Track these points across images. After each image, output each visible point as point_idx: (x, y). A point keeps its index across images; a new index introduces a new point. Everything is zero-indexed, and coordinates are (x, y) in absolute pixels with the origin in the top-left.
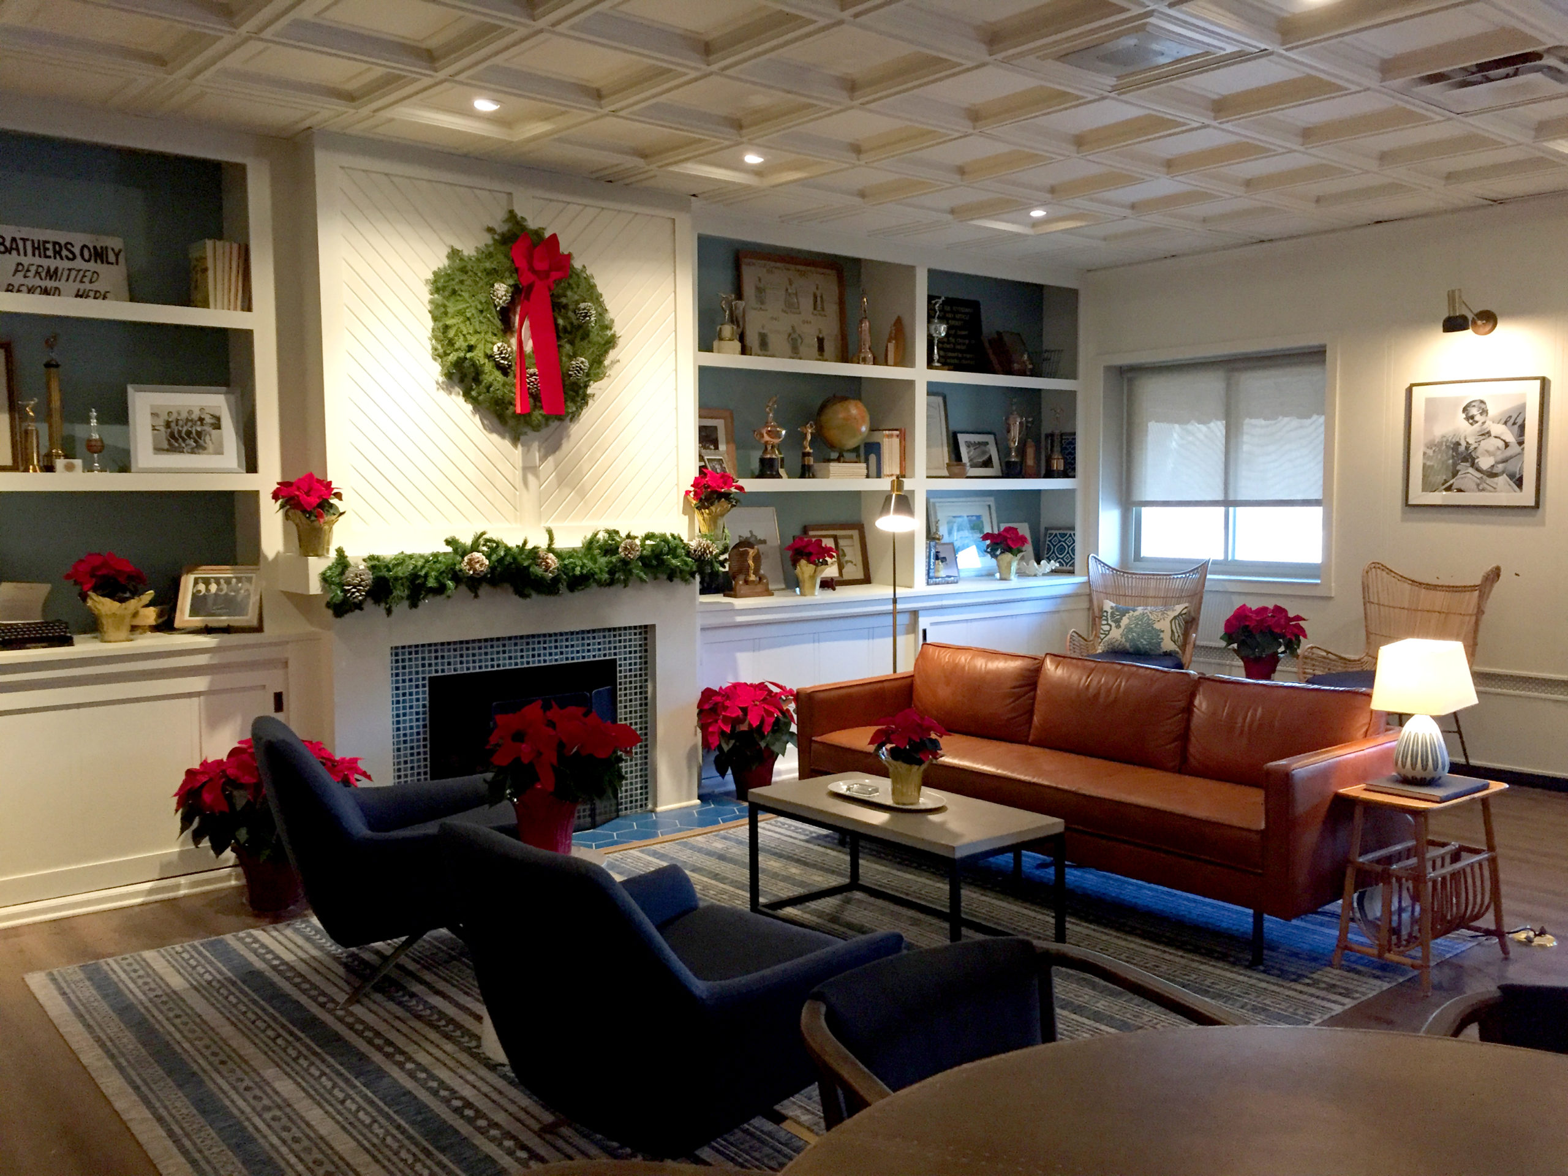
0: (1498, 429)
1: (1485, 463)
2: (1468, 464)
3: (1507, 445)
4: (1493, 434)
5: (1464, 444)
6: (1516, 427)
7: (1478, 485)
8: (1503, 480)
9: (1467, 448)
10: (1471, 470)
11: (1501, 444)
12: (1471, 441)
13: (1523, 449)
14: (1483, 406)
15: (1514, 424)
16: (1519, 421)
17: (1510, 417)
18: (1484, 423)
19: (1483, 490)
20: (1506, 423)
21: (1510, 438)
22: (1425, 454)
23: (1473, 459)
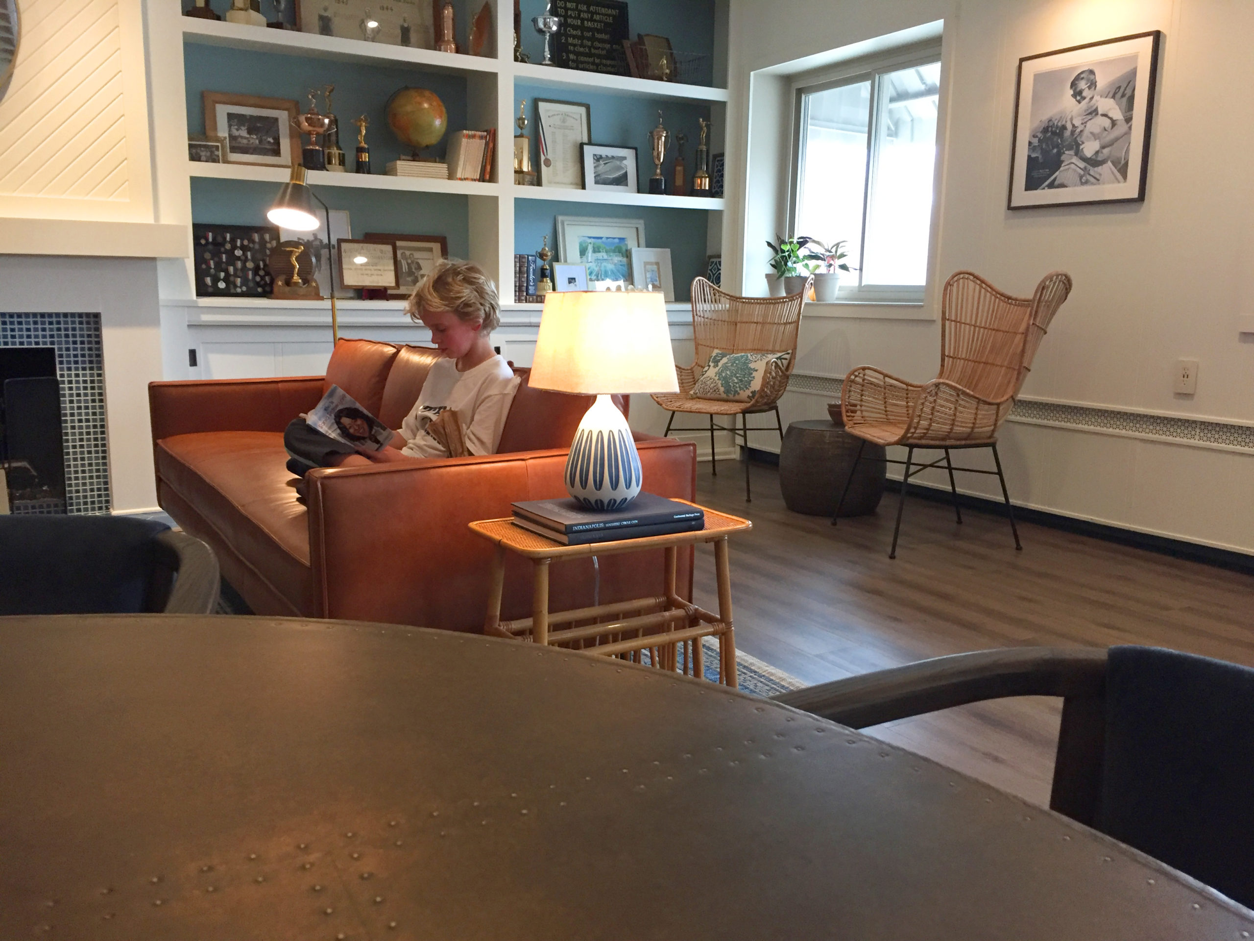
0: (1107, 105)
1: (1090, 148)
2: (1072, 152)
3: (1114, 123)
4: (1100, 112)
5: (1069, 127)
6: (1125, 100)
7: (1081, 177)
8: (1107, 169)
9: (1073, 132)
10: (1075, 160)
11: (1107, 123)
12: (1077, 122)
13: (1130, 128)
14: (1092, 77)
15: (1123, 96)
16: (1128, 92)
17: (1119, 87)
18: (1092, 98)
19: (1087, 182)
20: (1113, 97)
21: (1117, 114)
22: (1030, 143)
23: (1078, 145)
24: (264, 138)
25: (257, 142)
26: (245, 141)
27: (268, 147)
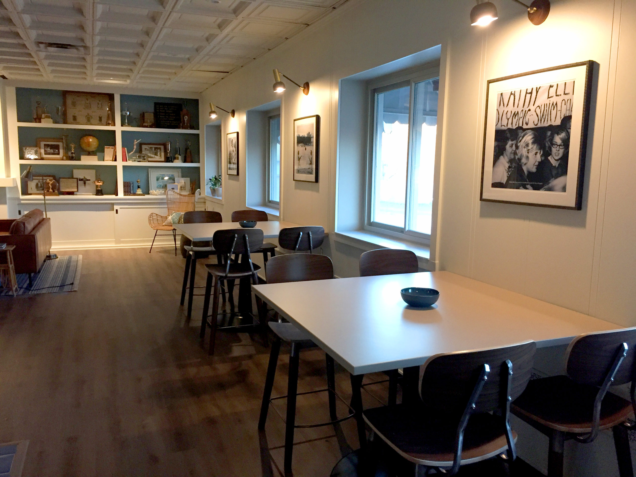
1: (233, 160)
4: (234, 151)
12: (232, 153)
14: (233, 141)
19: (233, 169)
20: (235, 147)
24: (55, 150)
25: (53, 151)
26: (49, 151)
27: (56, 153)
